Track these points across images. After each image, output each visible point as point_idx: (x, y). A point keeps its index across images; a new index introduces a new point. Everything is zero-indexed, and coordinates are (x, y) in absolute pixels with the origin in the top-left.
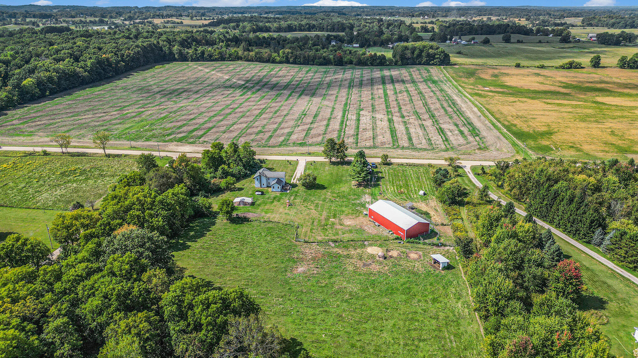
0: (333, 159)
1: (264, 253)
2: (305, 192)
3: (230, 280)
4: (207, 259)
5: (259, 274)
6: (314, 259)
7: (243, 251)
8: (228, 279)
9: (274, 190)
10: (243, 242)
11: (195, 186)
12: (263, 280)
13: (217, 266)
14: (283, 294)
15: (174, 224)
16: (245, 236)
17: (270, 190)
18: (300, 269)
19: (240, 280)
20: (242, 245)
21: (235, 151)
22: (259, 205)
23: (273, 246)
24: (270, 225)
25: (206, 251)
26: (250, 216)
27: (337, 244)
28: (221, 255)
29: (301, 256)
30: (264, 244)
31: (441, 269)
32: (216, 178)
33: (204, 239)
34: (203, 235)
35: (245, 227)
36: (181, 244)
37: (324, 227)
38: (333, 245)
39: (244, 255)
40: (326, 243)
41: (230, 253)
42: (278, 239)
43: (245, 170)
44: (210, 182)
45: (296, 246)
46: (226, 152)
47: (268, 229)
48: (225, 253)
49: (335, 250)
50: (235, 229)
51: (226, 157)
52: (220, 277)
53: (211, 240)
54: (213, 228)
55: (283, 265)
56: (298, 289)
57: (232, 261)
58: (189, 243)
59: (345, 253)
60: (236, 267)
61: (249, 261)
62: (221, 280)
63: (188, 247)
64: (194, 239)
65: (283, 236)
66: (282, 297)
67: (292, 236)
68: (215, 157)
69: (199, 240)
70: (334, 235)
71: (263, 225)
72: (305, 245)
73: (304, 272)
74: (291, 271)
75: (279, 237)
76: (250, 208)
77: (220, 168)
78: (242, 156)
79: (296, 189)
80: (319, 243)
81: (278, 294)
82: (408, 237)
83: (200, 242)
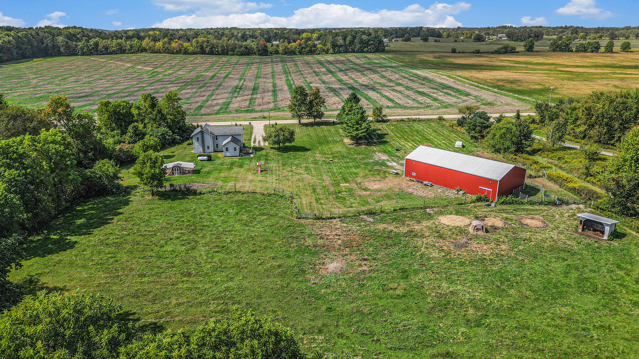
0: (305, 121)
1: (243, 242)
2: (279, 155)
3: (179, 305)
4: (116, 265)
5: (245, 283)
6: (348, 245)
7: (196, 242)
8: (174, 302)
9: (228, 154)
10: (193, 228)
11: (85, 153)
12: (260, 297)
13: (143, 276)
14: (319, 323)
15: (38, 201)
16: (194, 217)
17: (220, 155)
18: (333, 266)
19: (205, 303)
20: (194, 232)
21: (153, 105)
22: (209, 173)
23: (257, 229)
24: (240, 197)
25: (112, 249)
26: (195, 186)
27: (378, 217)
28: (149, 254)
29: (320, 242)
30: (238, 226)
31: (605, 237)
32: (124, 142)
33: (108, 228)
34: (103, 222)
35: (190, 204)
36: (55, 242)
37: (338, 196)
38: (371, 220)
39: (202, 250)
40: (356, 216)
41: (169, 248)
42: (264, 217)
43: (174, 133)
44: (114, 150)
45: (300, 225)
46: (138, 108)
47: (239, 203)
48: (157, 249)
49: (381, 226)
50: (171, 208)
51: (139, 114)
52: (154, 301)
53: (123, 229)
54: (125, 210)
55: (292, 262)
56: (348, 307)
57: (177, 262)
58: (73, 239)
59: (404, 229)
60: (189, 275)
61: (216, 259)
62: (156, 307)
63: (72, 245)
64: (86, 229)
65: (272, 212)
66: (320, 332)
67: (289, 211)
68: (119, 112)
69: (96, 231)
70: (363, 205)
71: (225, 198)
72: (319, 223)
73: (343, 272)
74: (315, 272)
75: (264, 214)
76: (194, 177)
77: (130, 128)
78: (165, 111)
79: (263, 152)
80: (342, 218)
81: (306, 324)
82: (501, 194)
83: (98, 234)
